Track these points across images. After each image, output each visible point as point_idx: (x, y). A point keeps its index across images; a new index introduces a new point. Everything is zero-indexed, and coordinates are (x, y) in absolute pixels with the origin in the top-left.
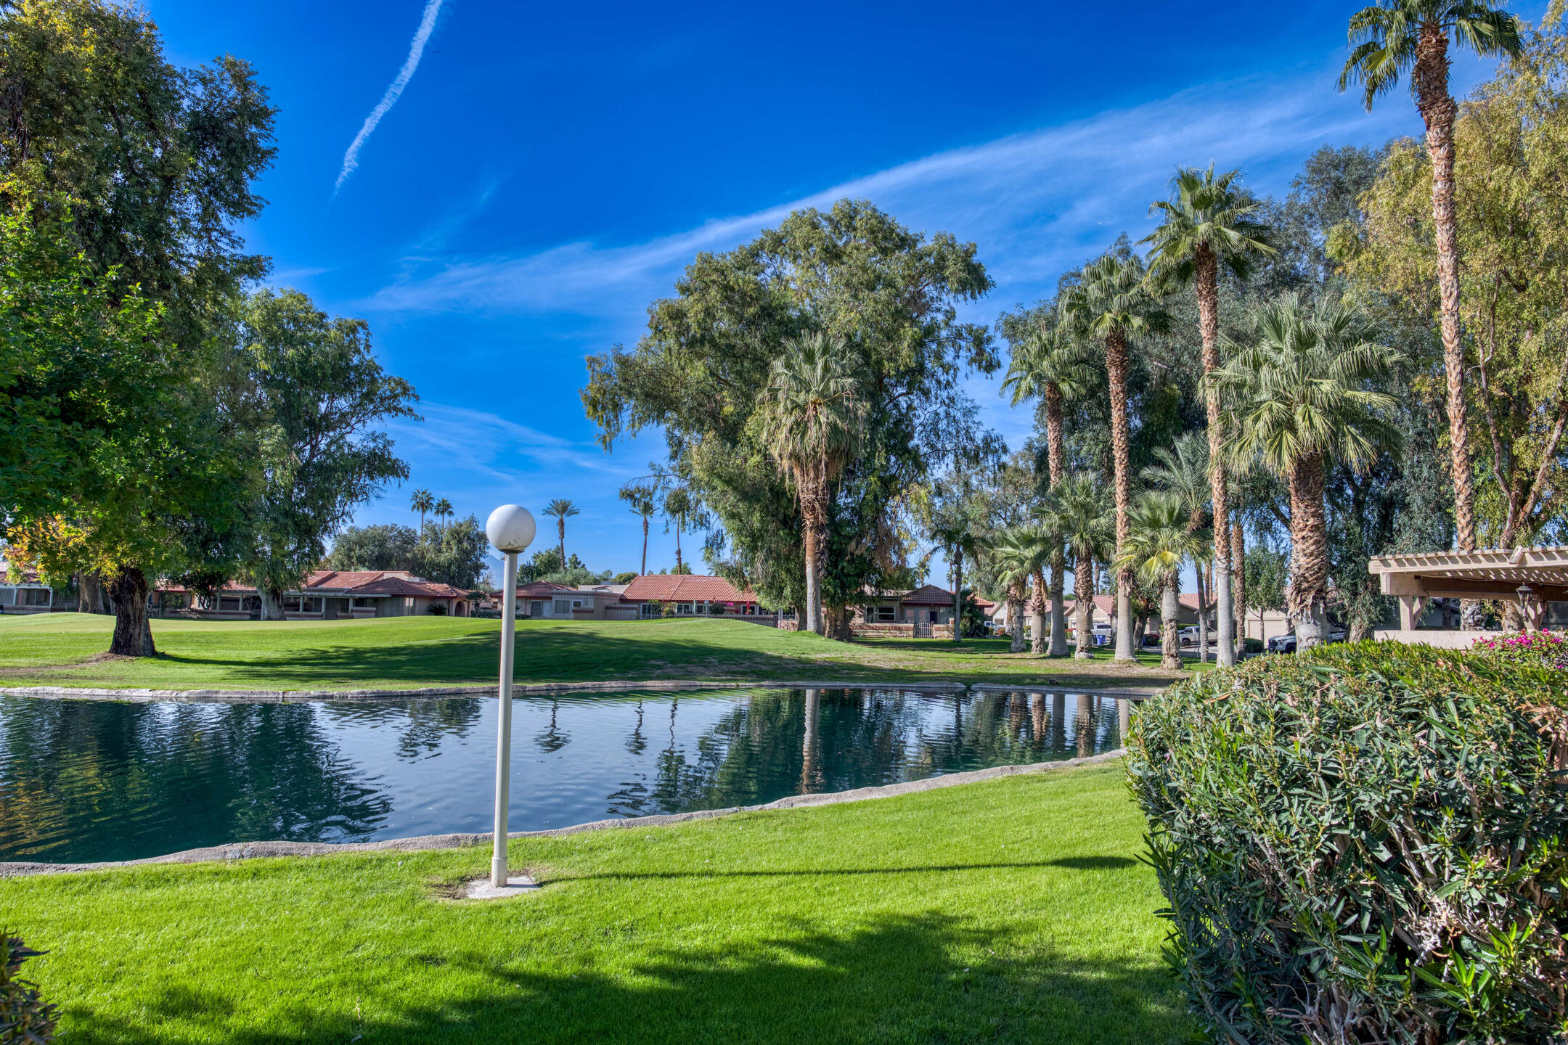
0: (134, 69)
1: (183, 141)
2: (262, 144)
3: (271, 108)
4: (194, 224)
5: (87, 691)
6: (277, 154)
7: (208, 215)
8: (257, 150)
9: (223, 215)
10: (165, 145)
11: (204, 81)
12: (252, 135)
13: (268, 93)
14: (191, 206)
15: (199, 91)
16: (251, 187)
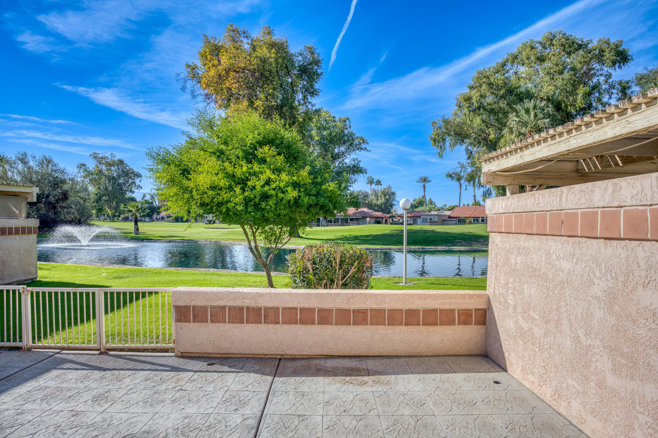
0: (284, 58)
1: (297, 77)
2: (319, 71)
3: (321, 59)
4: (301, 101)
5: (290, 246)
6: (323, 74)
7: (305, 98)
8: (317, 74)
9: (309, 97)
10: (292, 78)
11: (301, 55)
12: (316, 69)
13: (320, 55)
14: (300, 96)
15: (300, 58)
16: (317, 86)
